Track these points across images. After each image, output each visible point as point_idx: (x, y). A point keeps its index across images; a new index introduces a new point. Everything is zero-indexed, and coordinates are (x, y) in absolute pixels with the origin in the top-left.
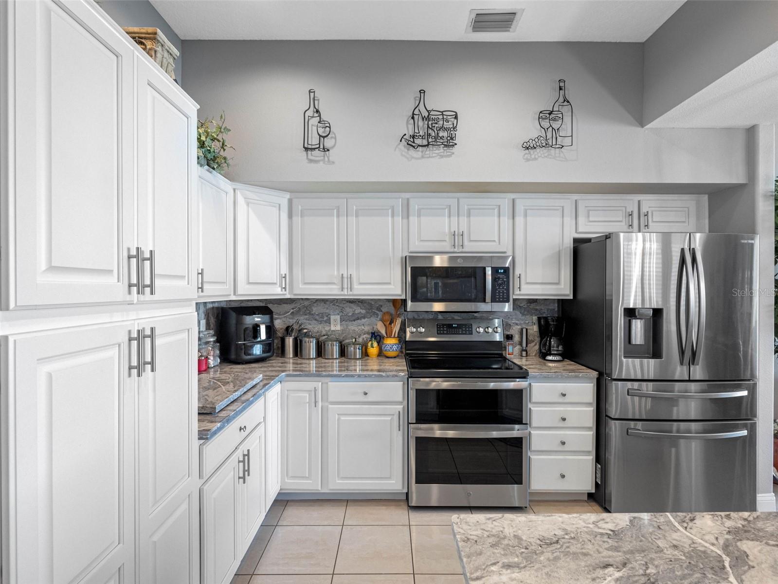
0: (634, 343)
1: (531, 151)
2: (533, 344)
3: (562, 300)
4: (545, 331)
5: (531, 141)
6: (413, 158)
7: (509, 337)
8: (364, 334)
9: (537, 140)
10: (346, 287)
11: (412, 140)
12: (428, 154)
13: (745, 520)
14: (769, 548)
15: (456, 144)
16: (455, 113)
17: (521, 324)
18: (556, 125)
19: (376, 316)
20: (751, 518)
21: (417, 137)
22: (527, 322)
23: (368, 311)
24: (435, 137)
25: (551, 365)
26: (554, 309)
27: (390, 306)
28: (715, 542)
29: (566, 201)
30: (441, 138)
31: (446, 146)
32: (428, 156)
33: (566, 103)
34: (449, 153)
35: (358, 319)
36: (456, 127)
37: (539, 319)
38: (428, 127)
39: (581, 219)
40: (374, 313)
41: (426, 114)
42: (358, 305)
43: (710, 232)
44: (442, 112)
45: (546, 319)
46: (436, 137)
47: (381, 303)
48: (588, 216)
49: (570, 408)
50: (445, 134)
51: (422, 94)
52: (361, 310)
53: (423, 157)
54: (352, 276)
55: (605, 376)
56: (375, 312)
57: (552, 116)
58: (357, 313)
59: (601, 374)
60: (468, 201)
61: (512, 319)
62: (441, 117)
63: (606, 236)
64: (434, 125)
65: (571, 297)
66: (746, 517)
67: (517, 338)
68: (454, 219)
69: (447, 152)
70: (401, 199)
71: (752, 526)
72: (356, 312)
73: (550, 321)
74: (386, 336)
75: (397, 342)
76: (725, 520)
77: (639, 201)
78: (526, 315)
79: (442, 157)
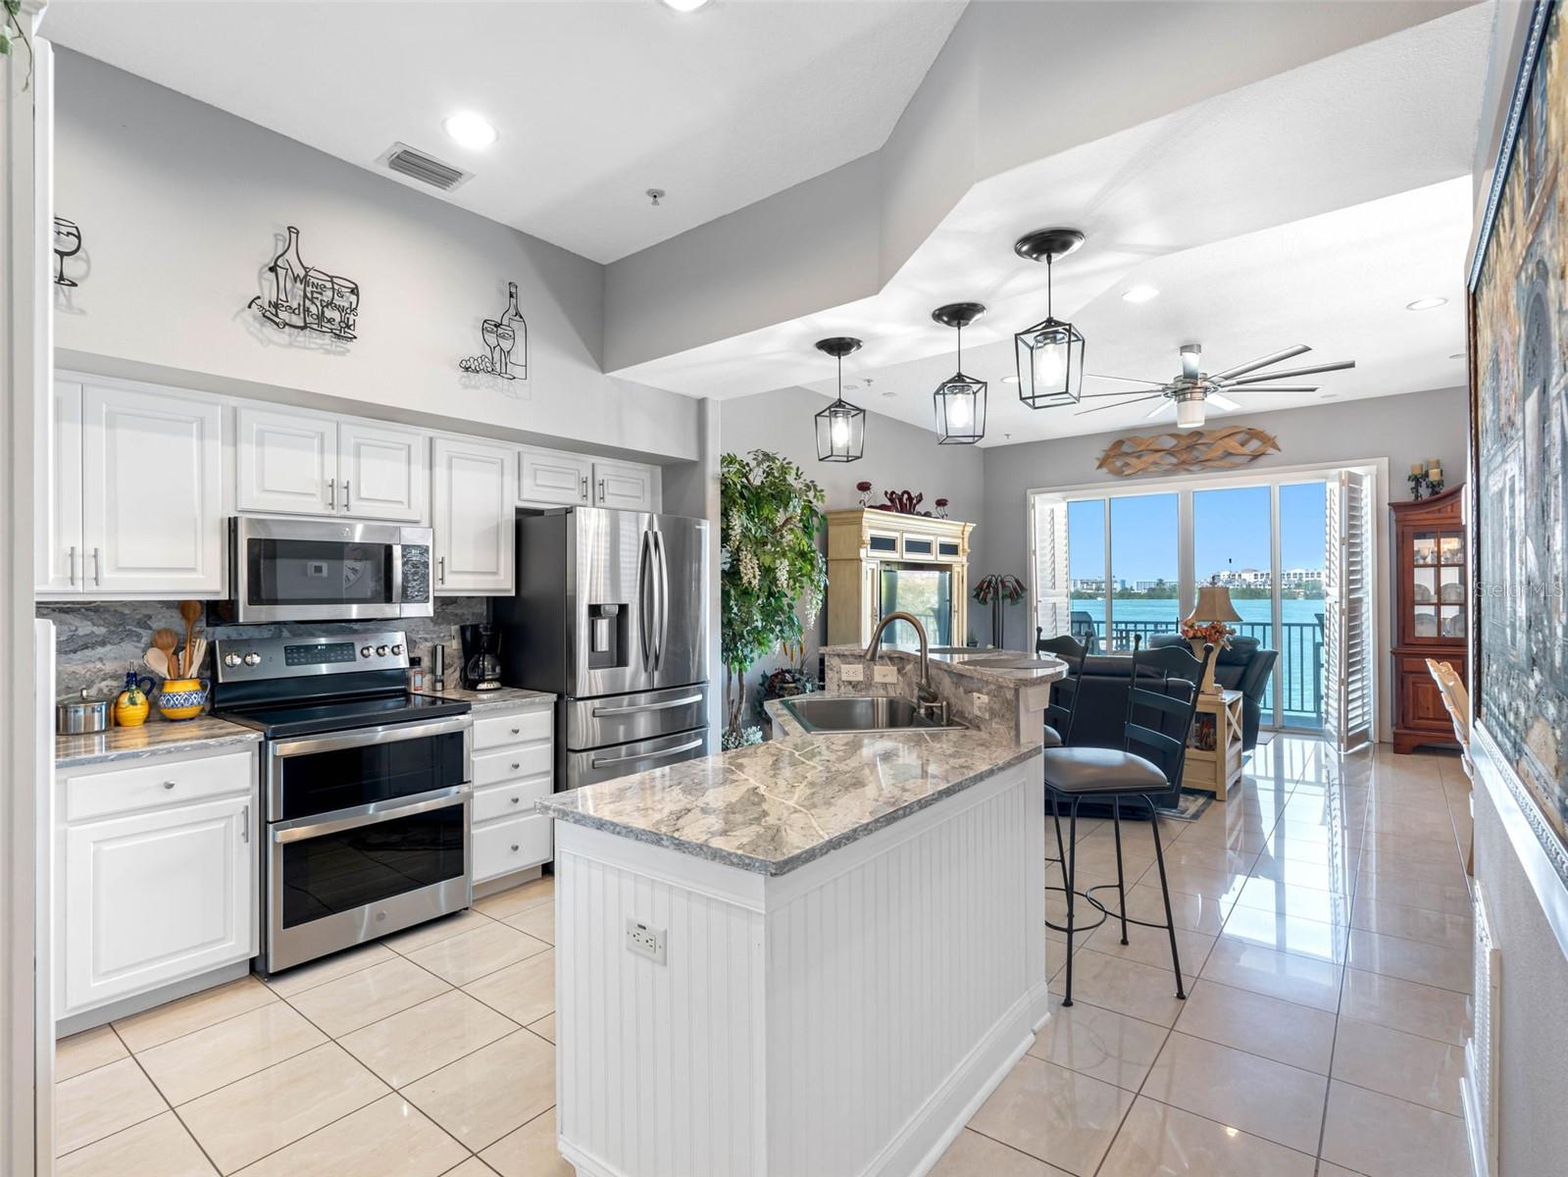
0: (599, 650)
1: (472, 375)
2: (451, 670)
3: (494, 597)
4: (472, 646)
5: (472, 360)
6: (270, 341)
7: (414, 662)
8: (104, 680)
9: (479, 360)
10: (81, 576)
11: (274, 312)
12: (300, 342)
15: (355, 337)
16: (353, 286)
17: (432, 639)
18: (506, 345)
19: (135, 639)
21: (283, 309)
22: (442, 635)
23: (112, 628)
24: (318, 316)
25: (484, 696)
26: (482, 614)
27: (172, 617)
29: (507, 452)
30: (329, 321)
31: (338, 336)
32: (302, 345)
33: (517, 318)
34: (342, 350)
35: (87, 648)
36: (355, 309)
37: (463, 629)
38: (305, 296)
39: (526, 482)
40: (130, 634)
41: (302, 273)
42: (87, 618)
43: (664, 512)
44: (331, 277)
45: (475, 628)
46: (321, 317)
47: (146, 612)
48: (535, 479)
49: (522, 750)
50: (336, 315)
51: (294, 236)
52: (95, 629)
53: (291, 345)
54: (99, 553)
55: (566, 696)
56: (132, 631)
57: (500, 331)
58: (81, 634)
59: (560, 697)
60: (356, 430)
61: (418, 632)
62: (329, 285)
63: (567, 509)
64: (315, 295)
65: (513, 594)
67: (426, 662)
68: (330, 459)
69: (337, 346)
70: (220, 408)
72: (81, 632)
73: (481, 630)
74: (168, 677)
75: (198, 687)
77: (593, 465)
78: (440, 624)
79: (328, 352)
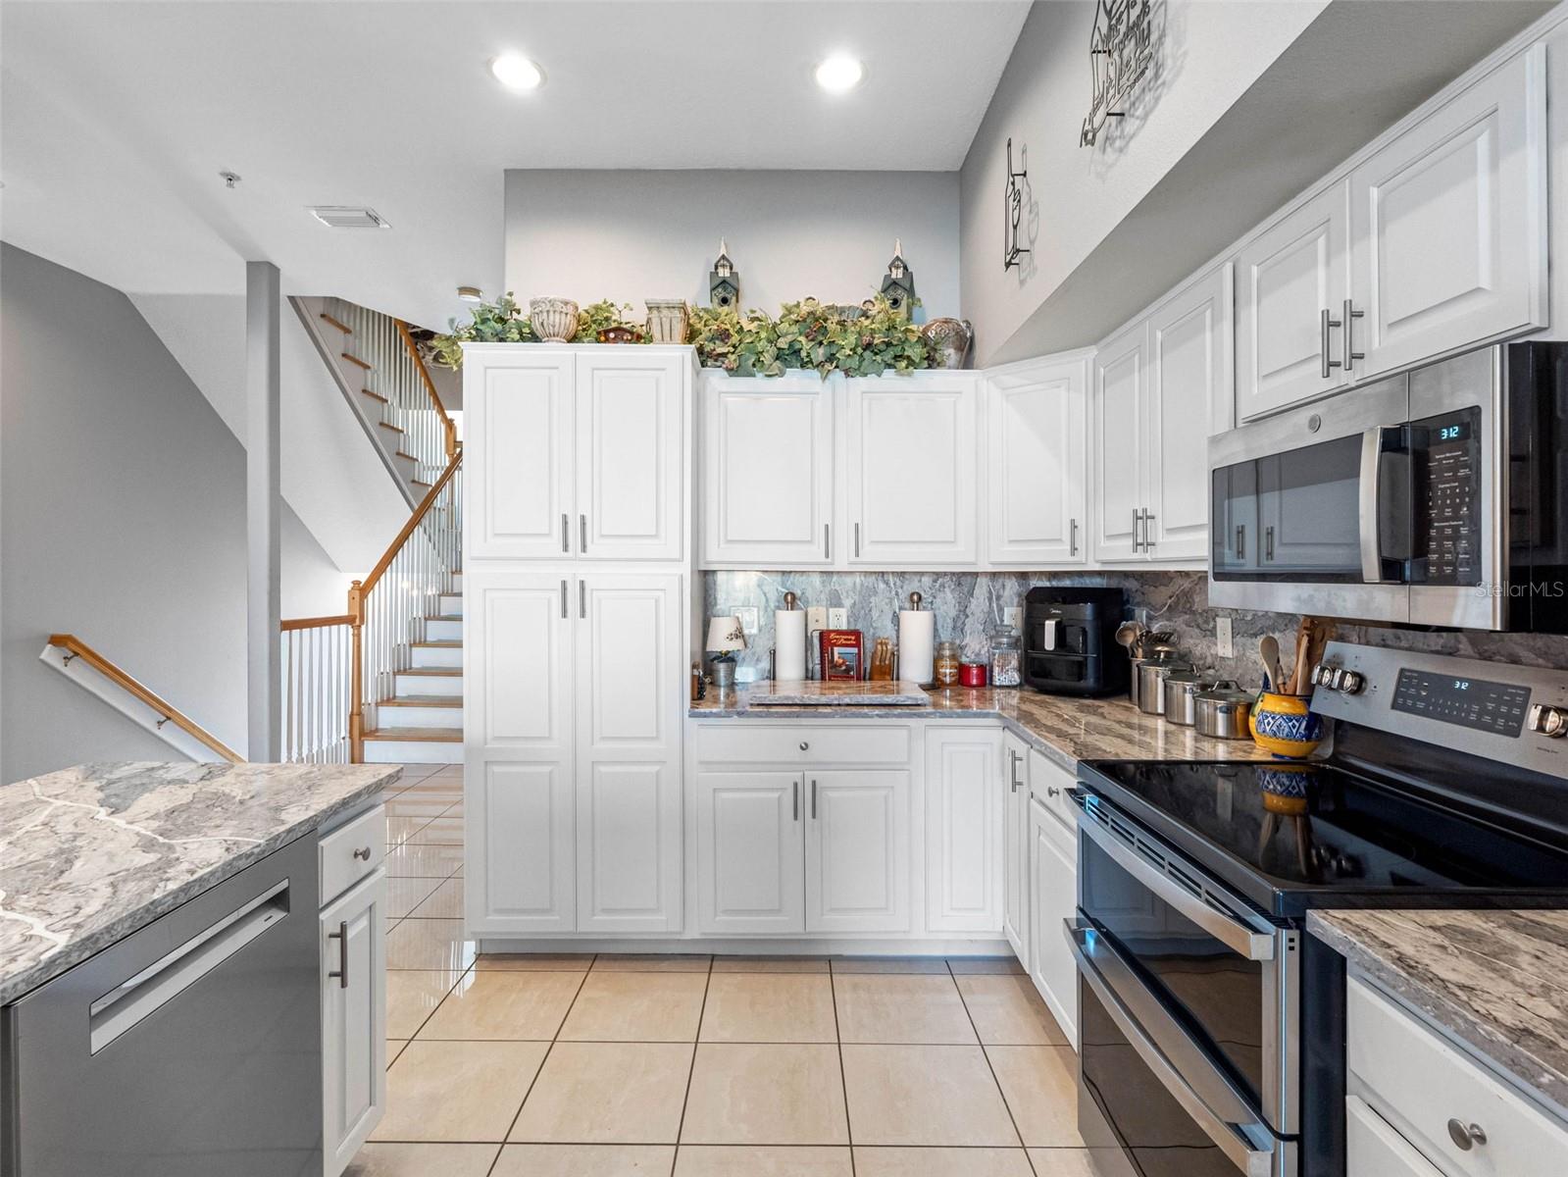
13: (168, 880)
14: (124, 867)
20: (162, 884)
28: (185, 846)
60: (1379, 166)
66: (168, 883)
68: (1340, 262)
71: (155, 878)
76: (193, 867)
